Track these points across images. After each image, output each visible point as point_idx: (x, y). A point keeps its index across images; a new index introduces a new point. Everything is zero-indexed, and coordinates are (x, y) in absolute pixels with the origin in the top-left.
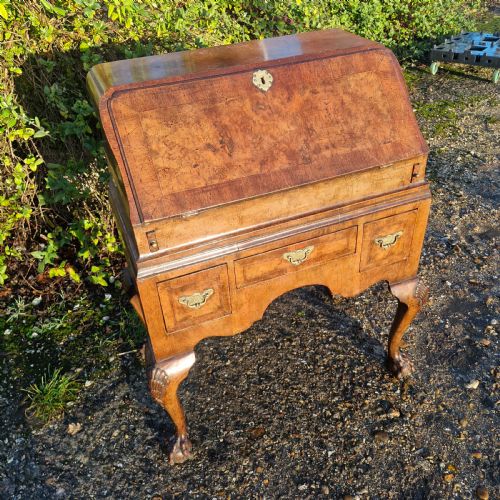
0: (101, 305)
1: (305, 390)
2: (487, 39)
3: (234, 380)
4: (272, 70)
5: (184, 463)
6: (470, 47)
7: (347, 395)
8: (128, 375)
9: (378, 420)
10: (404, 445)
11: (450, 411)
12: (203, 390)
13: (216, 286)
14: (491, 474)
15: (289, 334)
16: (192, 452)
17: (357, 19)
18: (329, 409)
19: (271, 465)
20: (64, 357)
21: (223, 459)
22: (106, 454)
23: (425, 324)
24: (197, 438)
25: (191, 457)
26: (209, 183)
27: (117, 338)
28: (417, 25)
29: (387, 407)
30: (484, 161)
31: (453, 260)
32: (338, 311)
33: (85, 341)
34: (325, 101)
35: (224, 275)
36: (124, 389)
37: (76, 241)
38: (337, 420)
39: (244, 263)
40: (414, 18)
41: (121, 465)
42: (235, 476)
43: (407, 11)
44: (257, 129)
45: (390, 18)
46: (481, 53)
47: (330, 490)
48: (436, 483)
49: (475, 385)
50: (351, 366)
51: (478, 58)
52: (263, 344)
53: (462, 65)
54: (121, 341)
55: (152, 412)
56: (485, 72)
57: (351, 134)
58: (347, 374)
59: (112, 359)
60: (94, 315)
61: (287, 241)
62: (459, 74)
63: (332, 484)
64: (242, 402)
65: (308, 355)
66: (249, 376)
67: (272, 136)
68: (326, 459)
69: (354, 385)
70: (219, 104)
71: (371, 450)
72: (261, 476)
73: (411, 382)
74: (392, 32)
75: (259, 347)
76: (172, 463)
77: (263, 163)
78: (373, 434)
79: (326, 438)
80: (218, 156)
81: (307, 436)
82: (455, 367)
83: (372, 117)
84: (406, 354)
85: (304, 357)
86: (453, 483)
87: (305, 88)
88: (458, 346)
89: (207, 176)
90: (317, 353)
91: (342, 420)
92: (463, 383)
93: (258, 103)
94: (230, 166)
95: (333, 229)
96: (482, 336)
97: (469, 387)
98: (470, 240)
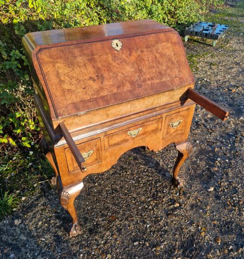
0: (28, 157)
1: (135, 196)
2: (210, 26)
3: (100, 193)
4: (121, 40)
5: (77, 236)
6: (202, 29)
7: (154, 197)
8: (45, 193)
9: (170, 208)
10: (182, 219)
11: (201, 202)
12: (84, 199)
13: (94, 149)
14: (221, 230)
15: (125, 169)
16: (80, 230)
17: (150, 13)
18: (146, 204)
19: (120, 234)
20: (9, 185)
21: (96, 232)
22: (35, 234)
23: (188, 161)
24: (82, 223)
25: (80, 233)
26: (92, 97)
27: (37, 174)
28: (178, 17)
29: (173, 202)
30: (211, 83)
31: (199, 131)
32: (148, 156)
33: (20, 176)
34: (147, 56)
35: (99, 144)
36: (43, 200)
37: (12, 124)
38: (151, 209)
39: (109, 137)
40: (177, 14)
41: (44, 239)
42: (103, 240)
43: (173, 10)
44: (115, 69)
45: (165, 13)
46: (208, 32)
47: (149, 244)
48: (197, 237)
49: (212, 189)
50: (156, 183)
51: (206, 34)
52: (113, 174)
53: (198, 37)
54: (39, 175)
55: (59, 211)
56: (209, 41)
57: (160, 73)
58: (154, 187)
59: (35, 185)
60: (24, 162)
61: (129, 126)
62: (197, 42)
63: (150, 241)
64: (104, 204)
65: (135, 178)
66: (107, 190)
67: (122, 73)
68: (146, 229)
69: (157, 192)
70: (95, 57)
71: (167, 223)
72: (116, 239)
73: (183, 189)
74: (166, 20)
75: (111, 175)
76: (71, 236)
77: (118, 87)
78: (168, 215)
79: (146, 218)
80: (96, 83)
81: (136, 218)
82: (203, 181)
83: (169, 64)
84: (181, 176)
85: (133, 179)
86: (205, 236)
87: (137, 49)
88: (203, 171)
89: (90, 93)
90: (139, 177)
91: (153, 209)
92: (207, 188)
93: (115, 56)
94: (102, 89)
95: (151, 119)
96: (213, 166)
97: (209, 190)
98: (206, 121)
